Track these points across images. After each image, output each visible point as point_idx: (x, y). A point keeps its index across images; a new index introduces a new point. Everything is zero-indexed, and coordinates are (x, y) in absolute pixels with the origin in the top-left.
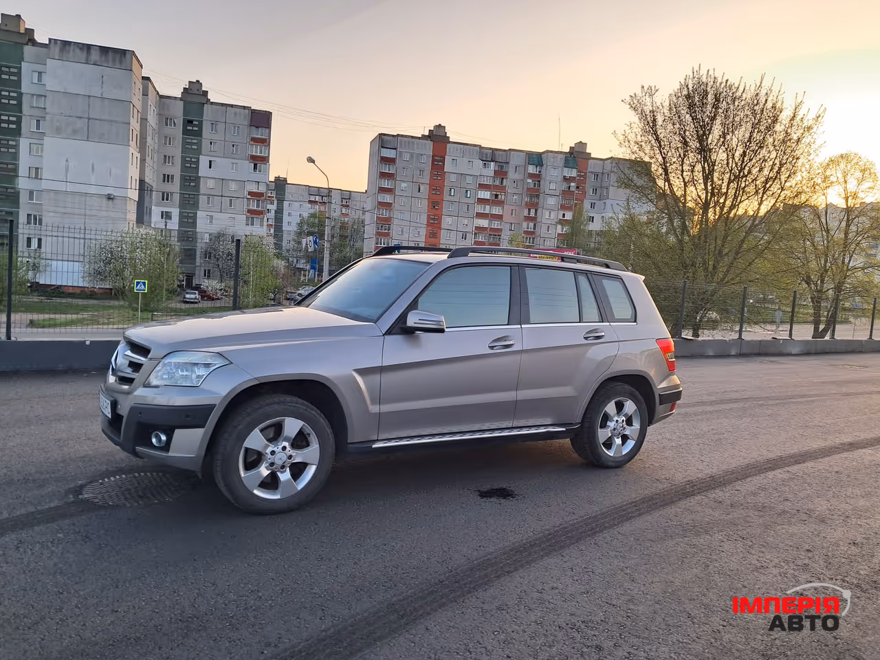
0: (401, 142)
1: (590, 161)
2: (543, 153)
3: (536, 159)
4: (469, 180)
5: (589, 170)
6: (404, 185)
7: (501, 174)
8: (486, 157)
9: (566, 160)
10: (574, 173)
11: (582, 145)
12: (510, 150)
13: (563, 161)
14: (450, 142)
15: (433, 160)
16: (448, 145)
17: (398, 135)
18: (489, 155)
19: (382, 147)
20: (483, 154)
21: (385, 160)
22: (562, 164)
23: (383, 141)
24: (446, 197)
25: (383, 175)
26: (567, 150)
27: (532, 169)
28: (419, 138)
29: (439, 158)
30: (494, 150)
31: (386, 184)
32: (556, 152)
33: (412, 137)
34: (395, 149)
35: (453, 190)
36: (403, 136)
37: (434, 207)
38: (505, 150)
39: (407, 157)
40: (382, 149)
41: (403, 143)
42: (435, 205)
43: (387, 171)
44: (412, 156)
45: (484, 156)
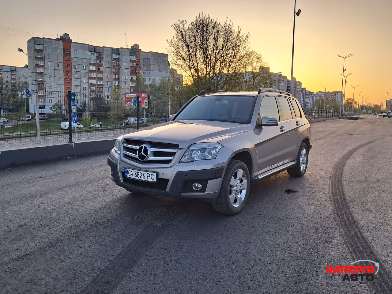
0: (45, 41)
1: (141, 53)
2: (119, 49)
3: (116, 51)
4: (84, 61)
5: (141, 57)
6: (49, 63)
7: (100, 58)
8: (92, 50)
9: (130, 53)
10: (134, 58)
11: (136, 46)
12: (104, 47)
13: (129, 53)
14: (72, 42)
15: (64, 51)
16: (72, 44)
17: (43, 38)
18: (93, 49)
19: (35, 44)
20: (90, 49)
21: (37, 50)
22: (128, 54)
23: (34, 41)
24: (73, 69)
25: (37, 58)
26: (130, 48)
27: (115, 56)
28: (55, 40)
29: (68, 50)
30: (95, 47)
31: (39, 63)
32: (125, 49)
33: (52, 39)
34: (43, 45)
35: (76, 66)
36: (46, 38)
37: (67, 74)
38: (101, 47)
39: (49, 49)
40: (35, 45)
41: (47, 41)
42: (68, 73)
43: (39, 56)
44: (52, 48)
45: (91, 49)
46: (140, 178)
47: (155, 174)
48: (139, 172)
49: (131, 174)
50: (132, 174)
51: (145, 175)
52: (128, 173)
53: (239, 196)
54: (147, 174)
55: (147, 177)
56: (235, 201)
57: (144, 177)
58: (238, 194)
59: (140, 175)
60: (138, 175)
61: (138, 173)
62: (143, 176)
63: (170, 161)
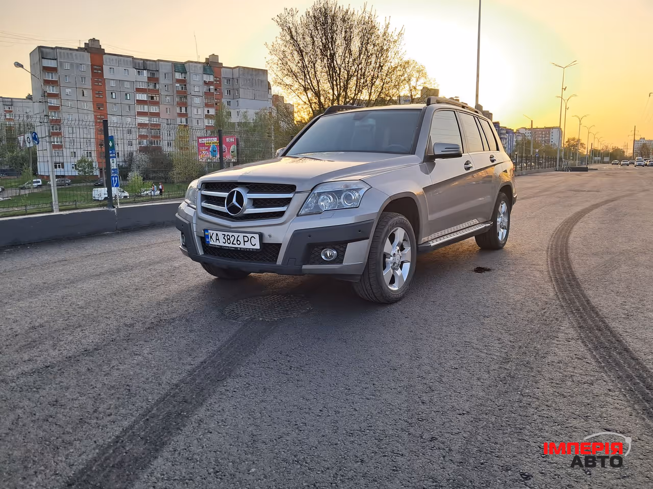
0: (60, 53)
1: (222, 70)
2: (186, 63)
3: (181, 68)
4: (127, 85)
5: (223, 76)
6: (68, 90)
7: (153, 79)
8: (139, 67)
9: (205, 69)
10: (211, 78)
11: (215, 57)
12: (159, 60)
13: (202, 69)
14: (105, 54)
15: (93, 69)
16: (104, 56)
17: (57, 48)
18: (141, 65)
19: (43, 58)
20: (136, 64)
21: (47, 69)
22: (201, 71)
23: (42, 52)
24: (109, 100)
25: (47, 82)
26: (204, 61)
27: (178, 76)
28: (77, 50)
29: (98, 67)
30: (145, 61)
31: (50, 90)
32: (196, 62)
33: (70, 49)
34: (56, 59)
35: (114, 94)
36: (61, 48)
37: (99, 108)
38: (154, 61)
39: (67, 66)
40: (43, 60)
41: (62, 54)
42: (100, 106)
43: (50, 79)
44: (72, 65)
45: (137, 65)
46: (233, 244)
47: (257, 236)
48: (230, 234)
49: (216, 239)
50: (218, 240)
51: (241, 239)
52: (211, 237)
53: (399, 272)
54: (244, 236)
55: (244, 241)
56: (392, 281)
57: (239, 242)
58: (397, 269)
59: (232, 239)
60: (228, 239)
61: (228, 237)
62: (237, 240)
63: (281, 214)
